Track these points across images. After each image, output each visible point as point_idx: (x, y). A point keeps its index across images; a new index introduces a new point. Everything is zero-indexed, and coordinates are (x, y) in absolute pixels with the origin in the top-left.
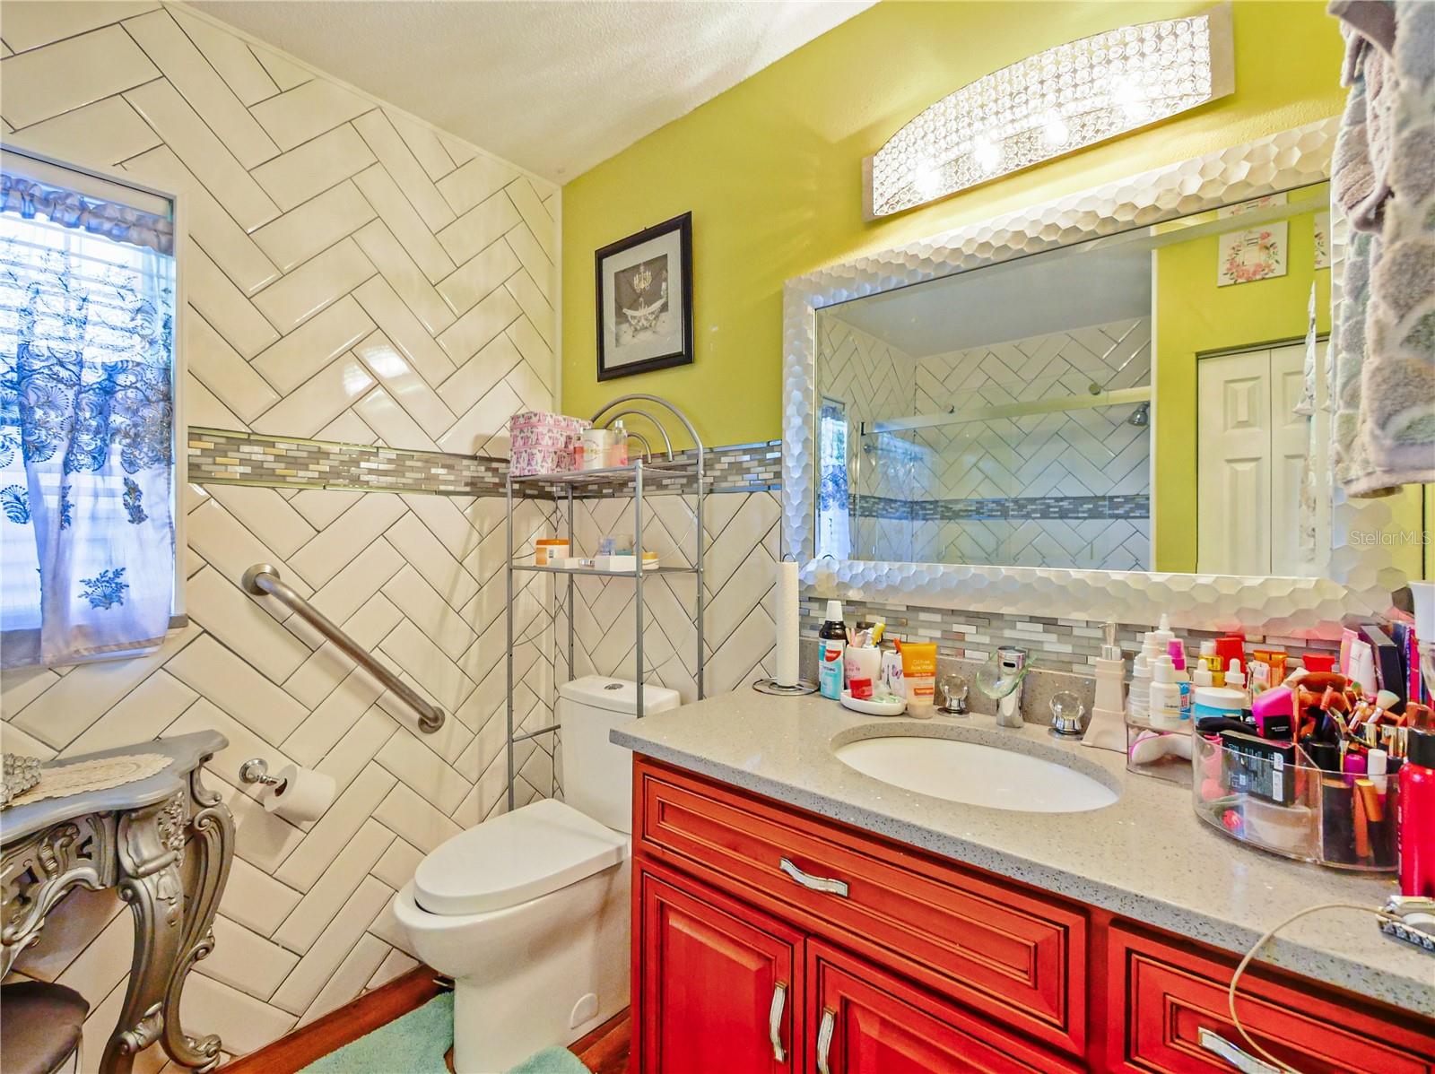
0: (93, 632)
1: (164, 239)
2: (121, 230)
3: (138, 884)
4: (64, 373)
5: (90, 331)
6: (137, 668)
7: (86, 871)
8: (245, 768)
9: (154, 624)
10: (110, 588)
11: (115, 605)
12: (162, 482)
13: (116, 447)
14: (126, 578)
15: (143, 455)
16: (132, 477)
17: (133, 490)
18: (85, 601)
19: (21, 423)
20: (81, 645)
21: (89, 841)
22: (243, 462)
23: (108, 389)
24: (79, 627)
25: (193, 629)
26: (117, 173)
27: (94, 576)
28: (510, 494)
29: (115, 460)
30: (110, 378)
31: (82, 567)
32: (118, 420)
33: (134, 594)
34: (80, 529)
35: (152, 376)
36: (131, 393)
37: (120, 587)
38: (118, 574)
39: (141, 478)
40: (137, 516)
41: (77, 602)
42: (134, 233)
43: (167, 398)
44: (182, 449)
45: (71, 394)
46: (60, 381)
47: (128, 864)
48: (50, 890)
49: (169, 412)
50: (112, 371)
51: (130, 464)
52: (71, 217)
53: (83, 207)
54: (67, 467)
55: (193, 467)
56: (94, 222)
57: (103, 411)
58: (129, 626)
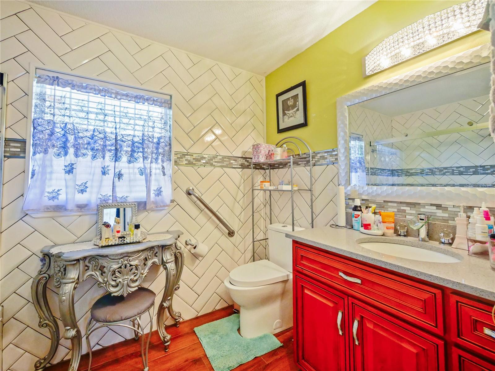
0: (155, 203)
1: (170, 105)
2: (161, 104)
3: (167, 264)
4: (151, 140)
5: (155, 129)
6: (164, 212)
7: (156, 260)
8: (186, 241)
9: (168, 202)
10: (159, 192)
11: (160, 196)
12: (169, 165)
13: (160, 157)
14: (162, 189)
15: (165, 159)
16: (163, 164)
17: (163, 168)
18: (154, 195)
19: (143, 152)
20: (153, 206)
21: (157, 253)
22: (186, 160)
23: (158, 144)
24: (153, 201)
25: (175, 203)
26: (161, 91)
27: (155, 189)
28: (252, 168)
29: (160, 161)
30: (159, 140)
31: (153, 187)
32: (161, 150)
33: (164, 194)
34: (153, 177)
35: (167, 139)
36: (163, 144)
37: (161, 192)
38: (160, 188)
39: (165, 165)
40: (164, 174)
41: (152, 195)
42: (164, 105)
43: (170, 144)
44: (173, 157)
45: (152, 144)
46: (150, 141)
47: (165, 259)
48: (149, 263)
49: (170, 148)
50: (159, 138)
51: (163, 161)
52: (151, 103)
53: (154, 100)
54: (151, 162)
55: (176, 162)
56: (156, 103)
57: (157, 149)
58: (163, 201)
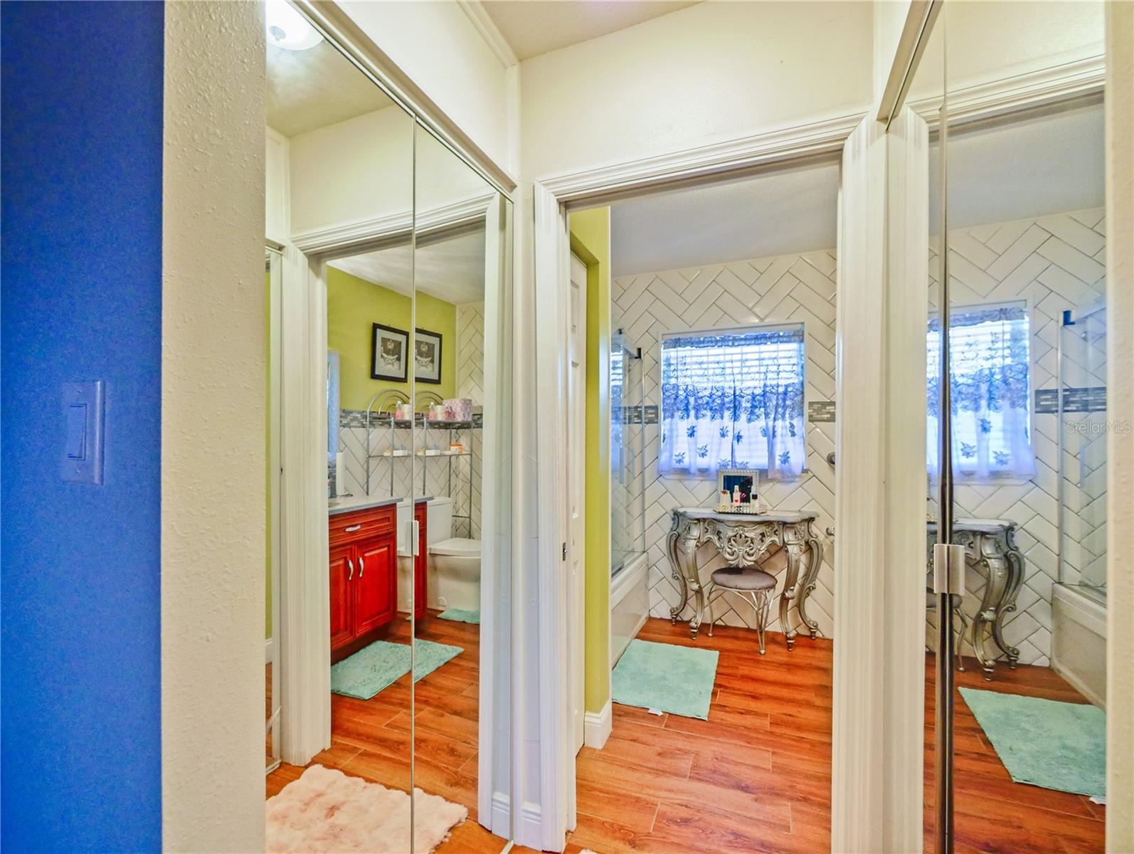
0: (782, 472)
1: (801, 338)
2: (788, 339)
3: (788, 546)
4: (774, 391)
5: (782, 375)
6: (793, 486)
7: (776, 539)
8: (827, 529)
9: (798, 471)
10: (785, 458)
11: (787, 464)
12: (801, 422)
13: (787, 412)
14: (790, 455)
15: (795, 414)
16: (792, 422)
17: (792, 426)
18: (779, 462)
19: (764, 407)
20: (778, 476)
21: (777, 530)
22: (827, 413)
23: (785, 393)
24: (778, 470)
25: (810, 474)
26: (788, 321)
27: (782, 454)
29: (787, 416)
30: (786, 389)
31: (779, 451)
32: (788, 402)
33: (792, 460)
34: (778, 439)
35: (798, 386)
36: (791, 393)
37: (788, 457)
38: (788, 453)
39: (795, 422)
40: (793, 434)
41: (778, 462)
42: (793, 339)
43: (803, 393)
44: (807, 411)
45: (775, 397)
46: (773, 393)
47: (786, 540)
48: (768, 541)
49: (803, 398)
50: (787, 386)
51: (792, 417)
52: (776, 340)
53: (779, 336)
54: (775, 419)
55: (810, 416)
56: (781, 339)
57: (784, 400)
58: (790, 471)
